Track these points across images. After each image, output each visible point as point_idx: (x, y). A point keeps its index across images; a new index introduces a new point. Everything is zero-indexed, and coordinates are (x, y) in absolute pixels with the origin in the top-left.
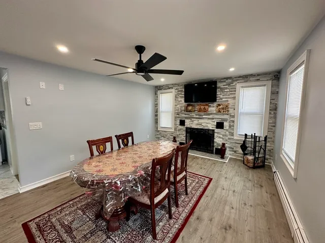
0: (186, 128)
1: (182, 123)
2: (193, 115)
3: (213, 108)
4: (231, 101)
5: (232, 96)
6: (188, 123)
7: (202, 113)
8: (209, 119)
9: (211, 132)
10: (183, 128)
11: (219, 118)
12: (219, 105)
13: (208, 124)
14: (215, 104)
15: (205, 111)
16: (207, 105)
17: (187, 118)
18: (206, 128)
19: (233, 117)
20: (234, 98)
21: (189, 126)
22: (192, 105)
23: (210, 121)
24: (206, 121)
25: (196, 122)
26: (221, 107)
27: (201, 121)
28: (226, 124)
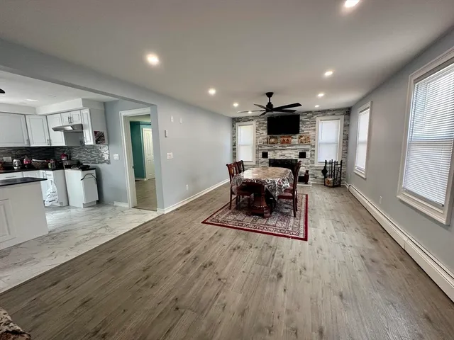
0: (270, 160)
1: (265, 155)
2: (277, 146)
3: (295, 140)
4: (311, 133)
5: (313, 128)
6: (271, 155)
7: (286, 145)
8: (292, 149)
9: (294, 162)
10: (267, 160)
11: (301, 148)
12: (301, 137)
13: (292, 154)
14: (298, 136)
15: (288, 142)
16: (290, 137)
17: (269, 150)
18: (289, 158)
19: (314, 146)
20: (314, 130)
21: (272, 158)
22: (274, 137)
23: (293, 152)
24: (290, 151)
25: (279, 153)
26: (303, 138)
27: (284, 152)
28: (308, 154)
